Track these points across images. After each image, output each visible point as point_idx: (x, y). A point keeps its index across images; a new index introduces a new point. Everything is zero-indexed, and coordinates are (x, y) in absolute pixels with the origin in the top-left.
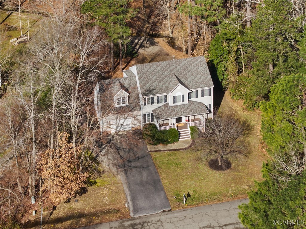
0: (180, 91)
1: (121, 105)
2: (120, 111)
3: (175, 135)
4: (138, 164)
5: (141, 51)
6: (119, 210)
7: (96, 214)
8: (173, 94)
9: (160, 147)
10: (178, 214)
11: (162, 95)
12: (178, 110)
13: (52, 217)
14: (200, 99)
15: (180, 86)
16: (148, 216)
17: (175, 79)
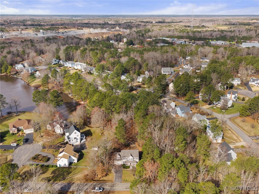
0: (131, 157)
1: (118, 159)
2: (118, 160)
3: (129, 167)
4: (119, 172)
5: (131, 145)
6: (112, 181)
7: (107, 181)
8: (129, 158)
9: (125, 169)
10: (123, 183)
11: (127, 158)
12: (130, 162)
13: (99, 180)
14: (136, 160)
15: (131, 156)
16: (117, 183)
17: (130, 154)
